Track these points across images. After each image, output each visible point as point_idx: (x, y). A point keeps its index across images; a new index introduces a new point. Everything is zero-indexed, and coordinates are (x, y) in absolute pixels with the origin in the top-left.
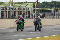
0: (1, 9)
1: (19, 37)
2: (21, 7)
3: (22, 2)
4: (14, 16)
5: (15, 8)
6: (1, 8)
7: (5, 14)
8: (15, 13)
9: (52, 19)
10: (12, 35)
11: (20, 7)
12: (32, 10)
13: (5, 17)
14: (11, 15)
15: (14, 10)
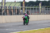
1: (9, 31)
3: (12, 2)
4: (5, 14)
5: (6, 7)
8: (6, 11)
9: (37, 15)
10: (4, 29)
11: (10, 6)
12: (20, 8)
14: (3, 13)
15: (5, 9)
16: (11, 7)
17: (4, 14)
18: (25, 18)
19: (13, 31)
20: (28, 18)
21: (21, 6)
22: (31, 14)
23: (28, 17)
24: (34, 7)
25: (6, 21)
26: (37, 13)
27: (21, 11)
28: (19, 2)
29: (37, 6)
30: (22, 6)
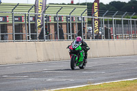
0: (15, 21)
1: (57, 84)
2: (61, 15)
3: (63, 4)
5: (48, 17)
6: (15, 17)
7: (25, 32)
8: (46, 29)
9: (131, 41)
10: (41, 79)
11: (59, 15)
12: (87, 21)
13: (24, 37)
14: (38, 34)
15: (45, 22)
16: (60, 17)
17: (41, 37)
18: (74, 49)
19: (67, 83)
20: (85, 48)
21: (88, 15)
22: (117, 37)
23: (84, 45)
24: (124, 17)
25: (47, 55)
26: (132, 35)
27: (88, 28)
28: (84, 4)
29: (132, 16)
30: (91, 15)
